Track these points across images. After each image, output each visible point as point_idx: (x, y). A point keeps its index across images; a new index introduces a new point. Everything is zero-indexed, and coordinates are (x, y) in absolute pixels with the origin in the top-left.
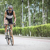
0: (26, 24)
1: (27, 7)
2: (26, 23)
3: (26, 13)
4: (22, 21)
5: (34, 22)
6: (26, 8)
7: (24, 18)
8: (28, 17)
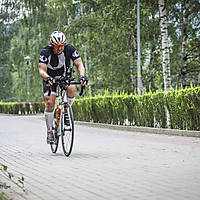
0: (150, 82)
1: (157, 16)
2: (152, 78)
3: (151, 37)
4: (135, 69)
5: (184, 74)
6: (151, 18)
7: (143, 59)
8: (158, 55)
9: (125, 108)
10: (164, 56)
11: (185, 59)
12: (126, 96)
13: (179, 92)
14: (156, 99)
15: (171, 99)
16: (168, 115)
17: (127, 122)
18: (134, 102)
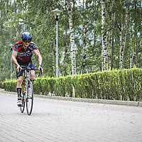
0: (64, 71)
1: (68, 32)
2: (65, 68)
3: (65, 44)
4: (55, 63)
5: (84, 66)
6: (64, 33)
7: (60, 57)
8: (69, 55)
9: (49, 86)
10: (72, 56)
11: (85, 57)
12: (49, 78)
13: (80, 76)
14: (66, 80)
15: (75, 80)
16: (74, 89)
17: (50, 93)
18: (54, 82)
